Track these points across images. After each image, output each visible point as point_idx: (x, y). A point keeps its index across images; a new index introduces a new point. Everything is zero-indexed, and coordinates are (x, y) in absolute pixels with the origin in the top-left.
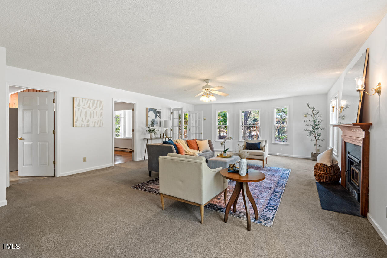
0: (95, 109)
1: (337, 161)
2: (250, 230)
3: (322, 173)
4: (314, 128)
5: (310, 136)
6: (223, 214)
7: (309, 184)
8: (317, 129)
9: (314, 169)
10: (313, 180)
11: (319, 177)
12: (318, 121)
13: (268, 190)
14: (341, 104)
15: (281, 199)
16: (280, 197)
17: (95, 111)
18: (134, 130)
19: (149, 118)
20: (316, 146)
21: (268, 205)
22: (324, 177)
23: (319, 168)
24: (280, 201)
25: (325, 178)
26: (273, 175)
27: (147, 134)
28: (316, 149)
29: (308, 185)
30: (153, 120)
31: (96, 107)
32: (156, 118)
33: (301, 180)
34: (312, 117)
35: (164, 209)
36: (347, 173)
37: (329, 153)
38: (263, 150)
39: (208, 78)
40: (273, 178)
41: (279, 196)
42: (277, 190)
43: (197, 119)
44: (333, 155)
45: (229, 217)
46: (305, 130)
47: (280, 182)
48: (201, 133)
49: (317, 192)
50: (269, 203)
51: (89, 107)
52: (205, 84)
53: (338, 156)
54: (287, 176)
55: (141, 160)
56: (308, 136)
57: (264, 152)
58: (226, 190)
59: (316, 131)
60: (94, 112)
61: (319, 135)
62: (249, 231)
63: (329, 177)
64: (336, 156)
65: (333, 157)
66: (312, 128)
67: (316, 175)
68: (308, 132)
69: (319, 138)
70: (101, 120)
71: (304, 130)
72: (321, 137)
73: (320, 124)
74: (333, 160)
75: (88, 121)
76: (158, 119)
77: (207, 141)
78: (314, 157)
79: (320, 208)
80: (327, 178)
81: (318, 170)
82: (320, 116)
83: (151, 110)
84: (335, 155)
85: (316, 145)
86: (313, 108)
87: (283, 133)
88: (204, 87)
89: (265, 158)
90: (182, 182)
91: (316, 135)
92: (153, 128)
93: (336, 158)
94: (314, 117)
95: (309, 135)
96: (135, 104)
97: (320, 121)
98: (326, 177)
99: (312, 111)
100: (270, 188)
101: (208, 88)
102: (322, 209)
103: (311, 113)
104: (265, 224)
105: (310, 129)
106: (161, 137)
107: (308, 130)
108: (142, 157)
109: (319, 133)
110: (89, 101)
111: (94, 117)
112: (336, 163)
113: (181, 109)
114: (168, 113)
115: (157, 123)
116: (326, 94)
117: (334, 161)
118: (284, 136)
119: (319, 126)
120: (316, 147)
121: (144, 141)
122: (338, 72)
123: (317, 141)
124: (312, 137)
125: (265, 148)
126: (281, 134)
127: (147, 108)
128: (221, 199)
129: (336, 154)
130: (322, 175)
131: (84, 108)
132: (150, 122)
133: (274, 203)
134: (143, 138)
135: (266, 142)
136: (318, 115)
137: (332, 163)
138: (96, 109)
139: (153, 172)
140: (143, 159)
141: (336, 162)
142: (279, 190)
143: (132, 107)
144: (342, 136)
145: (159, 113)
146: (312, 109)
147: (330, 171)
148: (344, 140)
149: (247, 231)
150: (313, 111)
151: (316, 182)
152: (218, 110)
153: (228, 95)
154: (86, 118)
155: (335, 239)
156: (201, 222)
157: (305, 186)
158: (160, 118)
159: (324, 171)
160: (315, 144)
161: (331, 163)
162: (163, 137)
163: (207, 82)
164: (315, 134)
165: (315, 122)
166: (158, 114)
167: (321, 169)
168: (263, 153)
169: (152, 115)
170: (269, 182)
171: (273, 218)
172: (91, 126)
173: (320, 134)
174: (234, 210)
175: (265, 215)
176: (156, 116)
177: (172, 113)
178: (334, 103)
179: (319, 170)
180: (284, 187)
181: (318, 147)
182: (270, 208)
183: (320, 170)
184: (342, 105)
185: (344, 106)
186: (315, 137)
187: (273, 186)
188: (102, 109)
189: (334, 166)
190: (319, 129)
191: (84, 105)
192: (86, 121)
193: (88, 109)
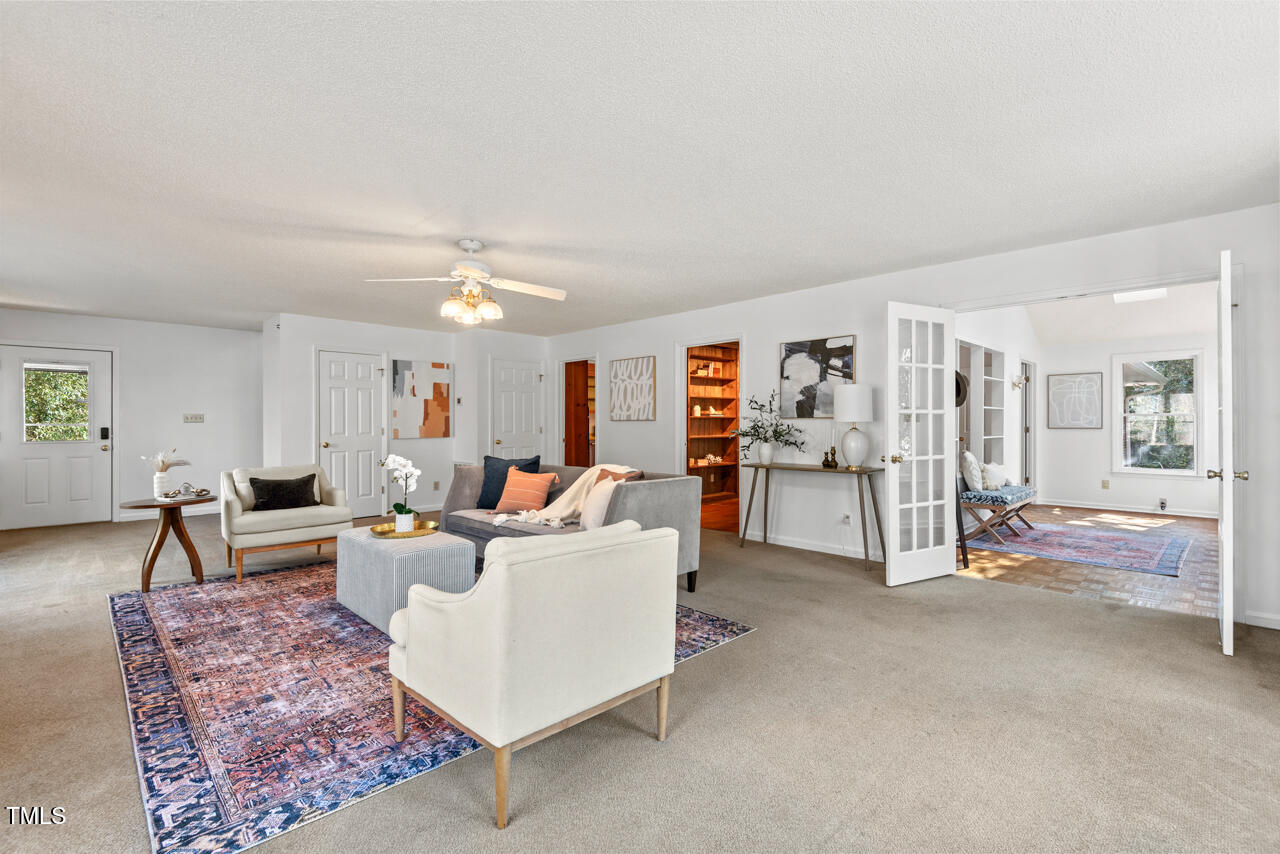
0: (638, 379)
17: (639, 383)
19: (787, 384)
30: (811, 387)
31: (641, 374)
32: (823, 377)
51: (630, 377)
60: (637, 385)
70: (649, 404)
75: (629, 408)
76: (835, 381)
106: (827, 464)
110: (630, 364)
131: (623, 381)
132: (790, 400)
138: (641, 378)
154: (625, 402)
158: (848, 375)
162: (834, 465)
166: (836, 362)
169: (802, 369)
172: (632, 417)
176: (825, 370)
191: (623, 375)
192: (625, 408)
193: (629, 381)
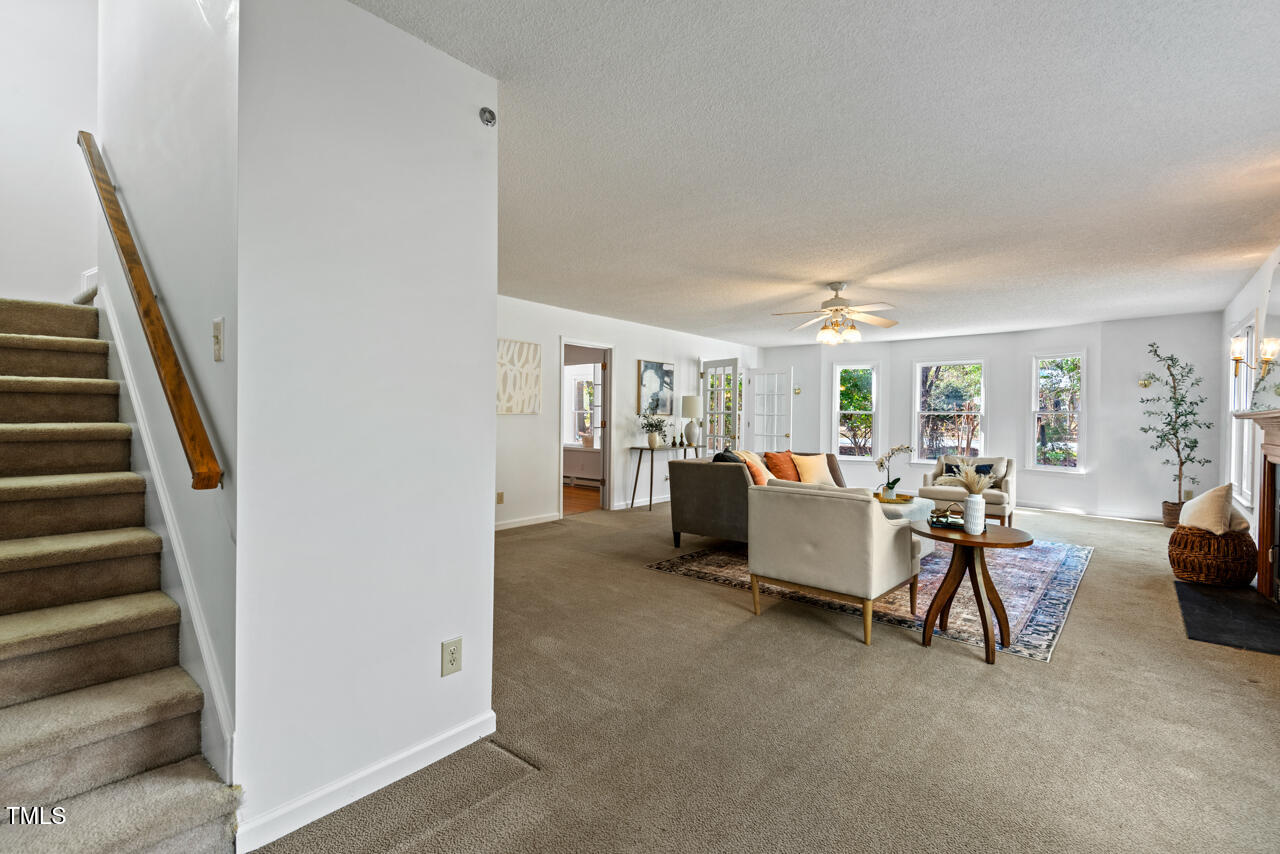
0: (523, 367)
1: (1247, 522)
2: (993, 663)
3: (1194, 556)
4: (1176, 422)
5: (1159, 450)
6: (918, 634)
7: (1153, 583)
8: (1185, 425)
9: (1171, 543)
10: (1168, 577)
11: (1185, 567)
12: (1188, 400)
13: (1027, 593)
14: (1263, 352)
15: (1067, 613)
16: (1065, 608)
17: (524, 371)
18: (608, 423)
19: (643, 389)
20: (1180, 480)
21: (1031, 622)
22: (1201, 568)
23: (1186, 542)
24: (1066, 616)
25: (1204, 569)
26: (1036, 560)
27: (638, 436)
28: (1180, 492)
29: (1148, 587)
30: (656, 394)
31: (527, 361)
32: (661, 389)
33: (1129, 575)
34: (1168, 387)
35: (759, 612)
36: (1273, 553)
37: (1219, 496)
38: (1003, 487)
39: (841, 280)
40: (1037, 566)
41: (1061, 606)
42: (1053, 593)
43: (773, 391)
44: (1234, 503)
45: (934, 638)
46: (1145, 431)
47: (1060, 575)
48: (787, 436)
49: (1177, 605)
50: (1033, 619)
51: (512, 362)
52: (830, 294)
53: (1252, 509)
54: (1083, 564)
55: (624, 507)
56: (1152, 447)
57: (1005, 495)
58: (915, 577)
59: (1181, 434)
60: (521, 373)
61: (1193, 445)
62: (990, 666)
63: (1218, 568)
64: (1247, 507)
65: (1235, 509)
66: (1169, 424)
67: (1174, 561)
68: (1152, 435)
69: (1192, 456)
70: (536, 396)
71: (1142, 429)
72: (1197, 454)
73: (1196, 409)
74: (1233, 519)
75: (510, 399)
76: (666, 390)
77: (823, 460)
78: (1172, 511)
79: (1184, 636)
80: (1212, 570)
81: (1182, 546)
82: (1197, 382)
83: (649, 365)
84: (1243, 505)
85: (1179, 477)
86: (1171, 359)
87: (1059, 439)
88: (826, 305)
89: (1007, 514)
90: (815, 545)
91: (1181, 447)
92: (655, 417)
93: (1244, 514)
94: (1174, 387)
95: (1155, 444)
96: (611, 350)
97: (1198, 400)
98: (1208, 567)
99: (1169, 368)
100: (1032, 589)
101: (839, 308)
102: (1190, 638)
103: (1165, 375)
104: (1031, 655)
105: (1160, 425)
106: (674, 444)
107: (1154, 429)
108: (625, 500)
109: (1193, 438)
110: (512, 345)
111: (521, 388)
112: (1244, 526)
113: (733, 362)
114: (693, 372)
115: (664, 405)
116: (1219, 315)
117: (1235, 522)
118: (1061, 449)
119: (1190, 418)
120: (1180, 485)
121: (631, 453)
122: (1251, 256)
123: (1182, 464)
124: (1169, 452)
125: (1007, 481)
126: (1049, 445)
127: (639, 362)
128: (898, 604)
129: (1247, 504)
130: (1194, 560)
131: (502, 365)
132: (646, 403)
133: (1048, 620)
134: (630, 446)
135: (1009, 463)
136: (1188, 382)
137: (1230, 525)
138: (527, 366)
139: (684, 536)
140: (629, 506)
141: (1240, 523)
142: (1060, 595)
143: (604, 358)
144: (1262, 446)
145: (669, 373)
146: (1170, 362)
147: (1222, 550)
148: (1269, 459)
149: (985, 664)
150: (1172, 369)
151: (1176, 582)
152: (841, 363)
153: (897, 323)
154: (504, 391)
155: (1217, 691)
156: (865, 643)
157: (1141, 588)
158: (672, 389)
159: (1201, 550)
160: (1177, 473)
161: (1225, 525)
162: (681, 444)
163: (836, 290)
164: (1178, 443)
165: (1178, 404)
166: (667, 379)
167: (1193, 542)
168: (1002, 497)
169: (651, 379)
170: (1027, 574)
171: (1049, 646)
172: (516, 410)
173: (1196, 442)
174: (943, 626)
175: (1026, 639)
176: (663, 382)
177: (702, 375)
178: (1238, 347)
179: (1185, 547)
180: (1074, 587)
181: (1186, 485)
182: (1038, 628)
183: (1189, 547)
184: (1265, 354)
185: (1272, 355)
186: (1178, 451)
187: (1039, 584)
188: (539, 366)
189: (1235, 536)
190: (1194, 427)
191: (502, 358)
192: (505, 398)
193: (509, 366)
